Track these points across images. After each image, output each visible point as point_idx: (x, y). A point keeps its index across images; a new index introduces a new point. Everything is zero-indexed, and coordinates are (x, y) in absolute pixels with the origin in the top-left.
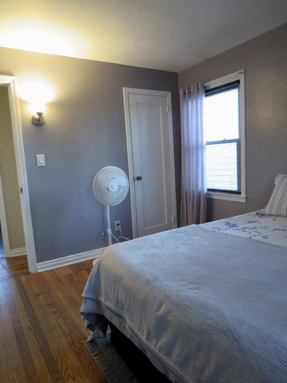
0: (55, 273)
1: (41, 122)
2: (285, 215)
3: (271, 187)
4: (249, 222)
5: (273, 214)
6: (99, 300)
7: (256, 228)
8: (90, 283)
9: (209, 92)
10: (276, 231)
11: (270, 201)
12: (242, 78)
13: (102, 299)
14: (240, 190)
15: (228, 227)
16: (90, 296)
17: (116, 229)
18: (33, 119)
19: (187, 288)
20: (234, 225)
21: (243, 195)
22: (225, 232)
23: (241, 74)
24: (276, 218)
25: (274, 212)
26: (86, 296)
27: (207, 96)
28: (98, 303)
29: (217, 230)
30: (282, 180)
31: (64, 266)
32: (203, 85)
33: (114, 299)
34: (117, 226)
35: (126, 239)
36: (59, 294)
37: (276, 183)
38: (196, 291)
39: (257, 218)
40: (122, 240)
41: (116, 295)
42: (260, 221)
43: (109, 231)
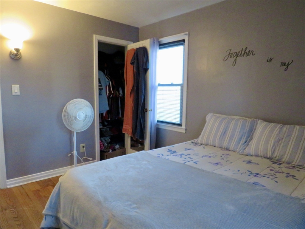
0: (24, 189)
1: (18, 56)
2: (212, 145)
3: (204, 122)
4: (186, 149)
5: (203, 143)
6: (58, 216)
7: (190, 154)
8: (51, 202)
9: (162, 46)
10: (204, 157)
11: (202, 133)
12: (186, 38)
13: (60, 216)
14: (182, 123)
15: (169, 153)
16: (50, 213)
17: (82, 150)
18: (11, 53)
19: (130, 208)
20: (175, 152)
21: (184, 127)
22: (167, 157)
23: (186, 35)
24: (205, 147)
25: (204, 142)
26: (47, 213)
27: (160, 48)
28: (57, 219)
29: (161, 156)
30: (211, 117)
31: (33, 182)
32: (158, 39)
33: (70, 216)
34: (83, 148)
35: (90, 159)
36: (25, 208)
37: (207, 119)
38: (137, 211)
39: (192, 146)
40: (86, 160)
41: (72, 212)
42: (194, 149)
43: (75, 153)
